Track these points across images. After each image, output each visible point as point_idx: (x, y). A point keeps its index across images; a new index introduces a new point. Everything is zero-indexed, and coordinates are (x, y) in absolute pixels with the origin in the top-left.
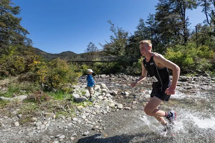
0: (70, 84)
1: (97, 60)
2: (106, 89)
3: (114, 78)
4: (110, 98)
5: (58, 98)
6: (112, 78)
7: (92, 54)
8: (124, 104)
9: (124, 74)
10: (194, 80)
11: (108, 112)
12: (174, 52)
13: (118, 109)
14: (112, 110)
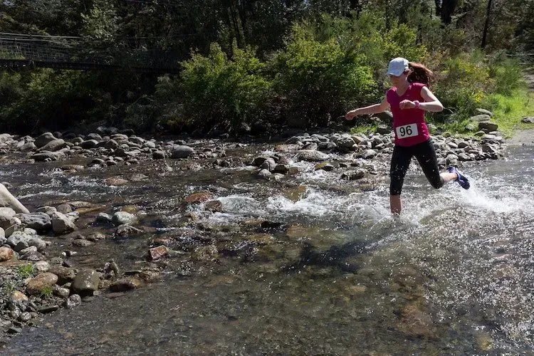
2: (10, 209)
3: (60, 153)
6: (50, 153)
9: (114, 130)
10: (373, 147)
11: (20, 319)
12: (316, 40)
13: (77, 297)
14: (43, 308)
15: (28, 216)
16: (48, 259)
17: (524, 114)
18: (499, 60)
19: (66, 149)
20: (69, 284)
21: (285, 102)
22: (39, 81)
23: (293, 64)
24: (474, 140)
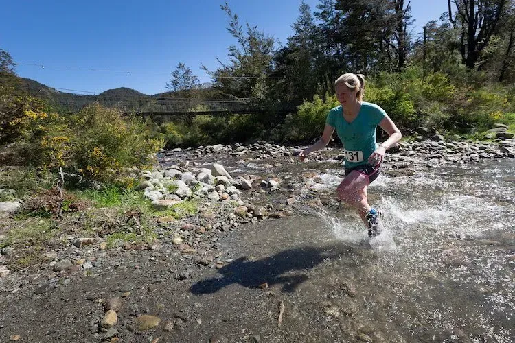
0: (136, 169)
1: (199, 109)
2: (225, 177)
3: (242, 152)
4: (236, 195)
5: (107, 202)
6: (238, 153)
7: (186, 94)
8: (269, 207)
9: (265, 142)
10: (413, 149)
11: (233, 225)
12: (376, 88)
13: (256, 218)
14: (242, 222)
15: (233, 181)
16: (242, 200)
19: (245, 151)
20: (252, 212)
24: (492, 145)
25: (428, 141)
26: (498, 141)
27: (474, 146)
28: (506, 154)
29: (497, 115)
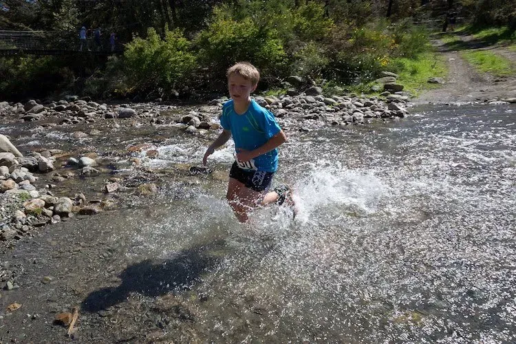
2: (11, 154)
3: (41, 114)
4: (27, 182)
6: (34, 115)
8: (79, 198)
9: (76, 97)
10: (284, 107)
11: (21, 229)
12: (234, 20)
13: (58, 217)
14: (37, 223)
15: (23, 159)
16: (37, 189)
17: (431, 75)
18: (405, 28)
19: (44, 112)
20: (52, 208)
21: (206, 71)
22: (26, 63)
23: (214, 40)
24: (380, 100)
25: (302, 95)
26: (386, 95)
27: (359, 101)
28: (395, 112)
29: (384, 61)
